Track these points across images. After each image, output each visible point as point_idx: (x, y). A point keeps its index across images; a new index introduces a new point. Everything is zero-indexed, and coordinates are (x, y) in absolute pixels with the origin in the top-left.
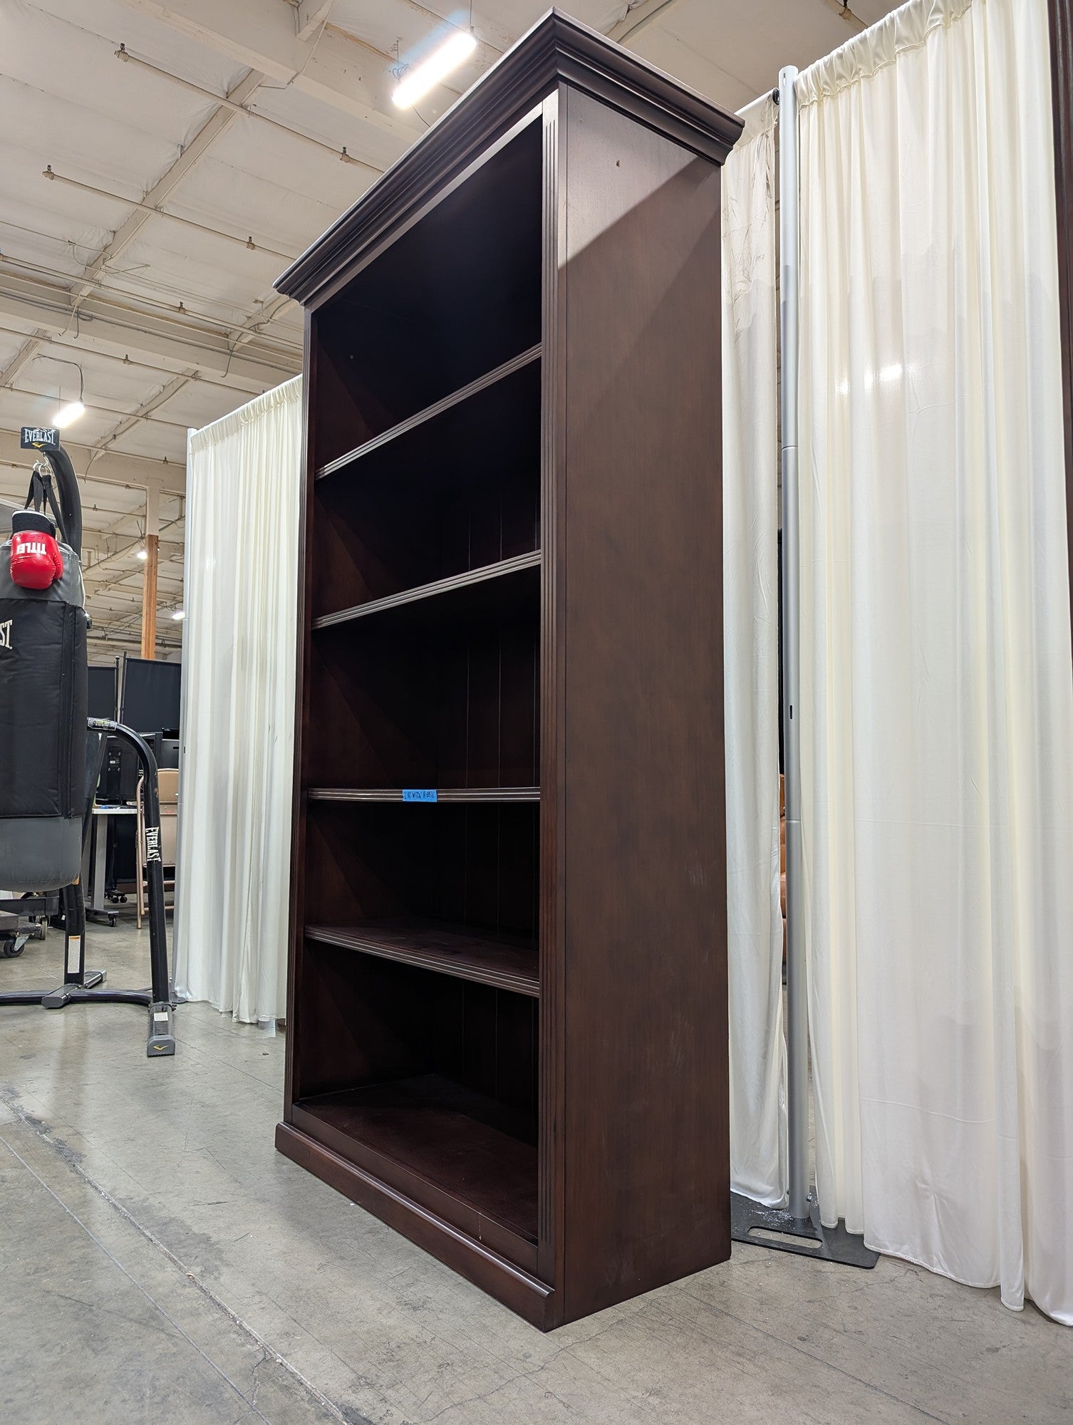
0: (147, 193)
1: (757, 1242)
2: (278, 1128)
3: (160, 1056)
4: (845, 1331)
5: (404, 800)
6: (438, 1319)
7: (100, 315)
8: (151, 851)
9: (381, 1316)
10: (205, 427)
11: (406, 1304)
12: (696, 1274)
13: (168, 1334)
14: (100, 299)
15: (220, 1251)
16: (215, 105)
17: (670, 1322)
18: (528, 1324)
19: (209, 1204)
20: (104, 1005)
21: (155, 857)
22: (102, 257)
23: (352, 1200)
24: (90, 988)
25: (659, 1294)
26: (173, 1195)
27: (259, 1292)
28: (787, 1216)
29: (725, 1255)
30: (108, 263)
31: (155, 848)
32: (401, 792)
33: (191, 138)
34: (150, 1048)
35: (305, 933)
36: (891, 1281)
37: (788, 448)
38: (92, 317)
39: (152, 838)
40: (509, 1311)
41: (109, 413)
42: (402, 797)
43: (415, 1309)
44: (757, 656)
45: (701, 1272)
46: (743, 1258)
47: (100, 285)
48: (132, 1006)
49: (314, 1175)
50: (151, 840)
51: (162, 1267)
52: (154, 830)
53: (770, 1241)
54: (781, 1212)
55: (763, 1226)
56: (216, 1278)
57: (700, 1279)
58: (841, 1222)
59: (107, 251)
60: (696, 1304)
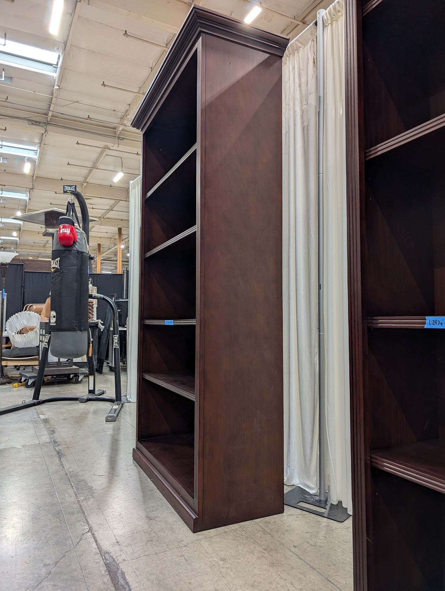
0: (140, 88)
1: (298, 507)
2: (134, 449)
3: (110, 421)
4: (315, 546)
5: (166, 324)
6: (157, 524)
7: (127, 137)
8: (115, 344)
9: (137, 521)
10: (135, 180)
11: (148, 518)
12: (266, 517)
13: (60, 520)
14: (126, 131)
15: (94, 492)
16: (162, 50)
17: (245, 535)
18: (189, 529)
19: (99, 476)
20: (101, 402)
21: (117, 346)
22: (126, 115)
23: (149, 478)
24: (99, 395)
25: (247, 524)
26: (88, 471)
27: (99, 508)
28: (317, 498)
29: (282, 511)
30: (128, 117)
31: (117, 343)
32: (165, 321)
33: (154, 64)
34: (106, 418)
35: (142, 375)
36: (348, 528)
37: (320, 174)
38: (124, 138)
39: (115, 339)
40: (185, 524)
41: (133, 175)
42: (165, 323)
43: (151, 520)
44: (310, 264)
45: (269, 517)
46: (289, 513)
47: (126, 126)
48: (110, 403)
49: (141, 468)
50: (115, 340)
51: (71, 496)
52: (116, 336)
53: (304, 507)
54: (316, 497)
55: (305, 501)
56: (87, 502)
57: (267, 519)
58: (340, 503)
59: (127, 112)
60: (259, 528)
